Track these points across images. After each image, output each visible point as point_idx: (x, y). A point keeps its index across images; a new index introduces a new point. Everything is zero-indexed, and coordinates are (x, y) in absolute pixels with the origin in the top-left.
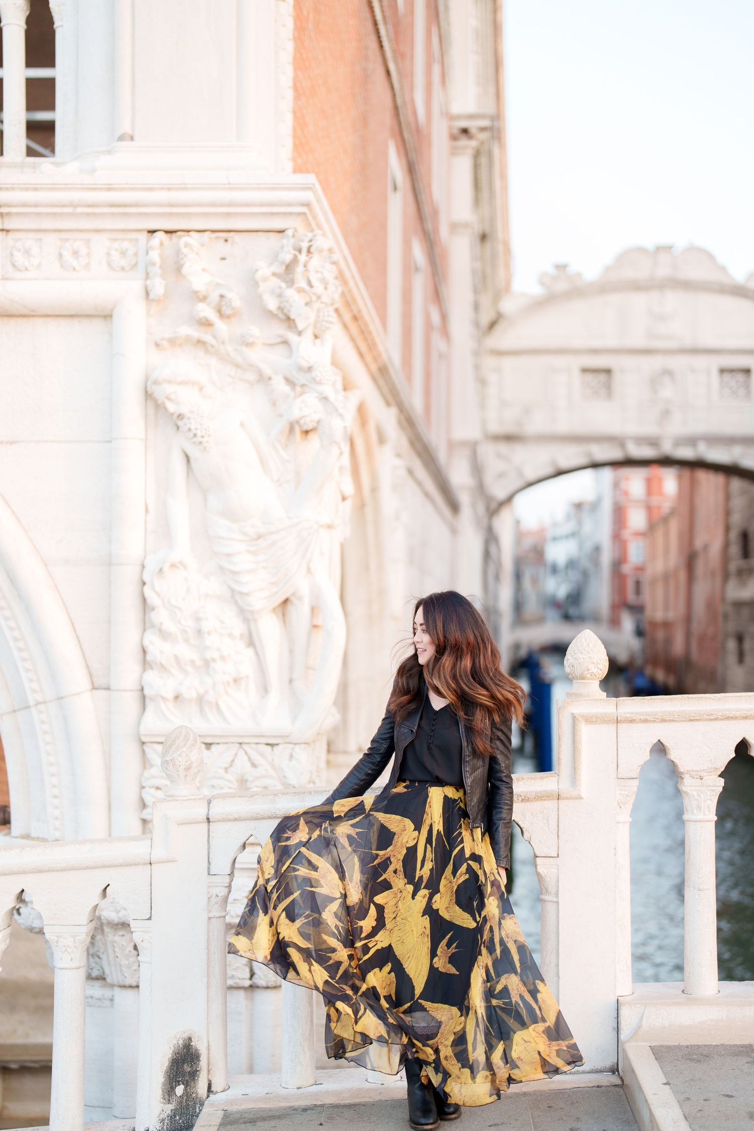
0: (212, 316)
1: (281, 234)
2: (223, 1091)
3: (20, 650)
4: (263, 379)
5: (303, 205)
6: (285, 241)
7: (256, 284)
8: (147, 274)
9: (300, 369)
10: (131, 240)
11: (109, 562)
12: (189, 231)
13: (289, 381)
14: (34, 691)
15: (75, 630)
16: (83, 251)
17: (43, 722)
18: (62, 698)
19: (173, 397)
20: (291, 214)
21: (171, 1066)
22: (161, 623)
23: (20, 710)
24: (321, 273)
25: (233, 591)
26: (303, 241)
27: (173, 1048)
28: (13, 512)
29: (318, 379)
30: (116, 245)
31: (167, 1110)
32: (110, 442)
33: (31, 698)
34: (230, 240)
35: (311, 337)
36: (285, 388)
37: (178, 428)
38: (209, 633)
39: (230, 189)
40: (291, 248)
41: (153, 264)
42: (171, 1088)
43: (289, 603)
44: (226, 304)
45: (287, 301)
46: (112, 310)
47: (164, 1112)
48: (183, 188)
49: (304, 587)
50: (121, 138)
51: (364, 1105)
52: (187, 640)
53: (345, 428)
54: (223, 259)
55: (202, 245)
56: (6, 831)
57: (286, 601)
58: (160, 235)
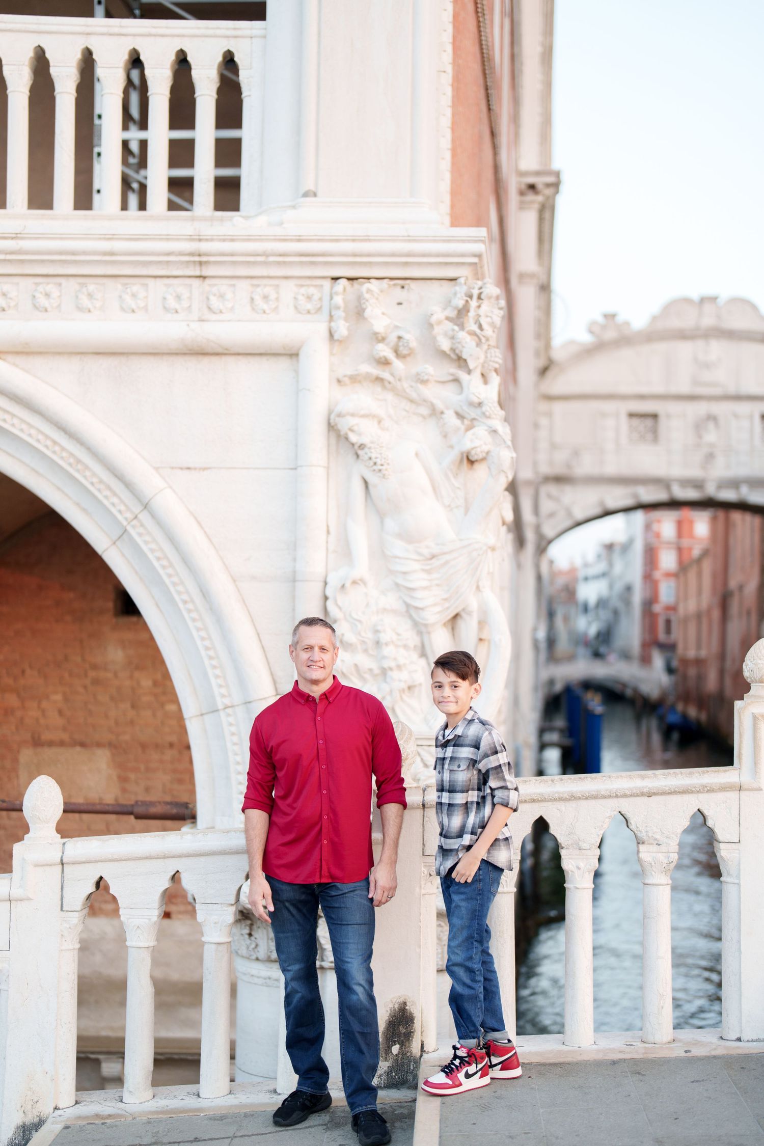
0: (391, 355)
1: (453, 282)
2: (434, 1051)
3: (211, 658)
4: (435, 413)
5: (475, 256)
6: (457, 288)
7: (431, 326)
8: (331, 316)
9: (471, 404)
10: (316, 286)
11: (293, 579)
12: (369, 279)
13: (460, 416)
14: (223, 696)
15: (260, 641)
16: (273, 296)
17: (231, 724)
18: (249, 702)
19: (355, 428)
20: (463, 264)
21: (388, 1027)
22: (343, 635)
23: (207, 713)
24: (491, 317)
25: (408, 605)
26: (473, 288)
27: (389, 1012)
28: (205, 532)
29: (487, 414)
30: (303, 290)
31: (385, 1067)
32: (295, 469)
33: (220, 703)
34: (406, 287)
35: (479, 376)
36: (458, 422)
37: (358, 456)
38: (387, 644)
39: (409, 241)
40: (463, 295)
41: (338, 308)
42: (388, 1047)
43: (458, 617)
44: (403, 345)
45: (459, 343)
46: (299, 349)
47: (382, 1069)
48: (367, 239)
49: (473, 604)
50: (306, 195)
51: (569, 1064)
52: (366, 651)
53: (512, 458)
54: (400, 304)
55: (382, 291)
56: (191, 825)
57: (456, 616)
58: (343, 282)
